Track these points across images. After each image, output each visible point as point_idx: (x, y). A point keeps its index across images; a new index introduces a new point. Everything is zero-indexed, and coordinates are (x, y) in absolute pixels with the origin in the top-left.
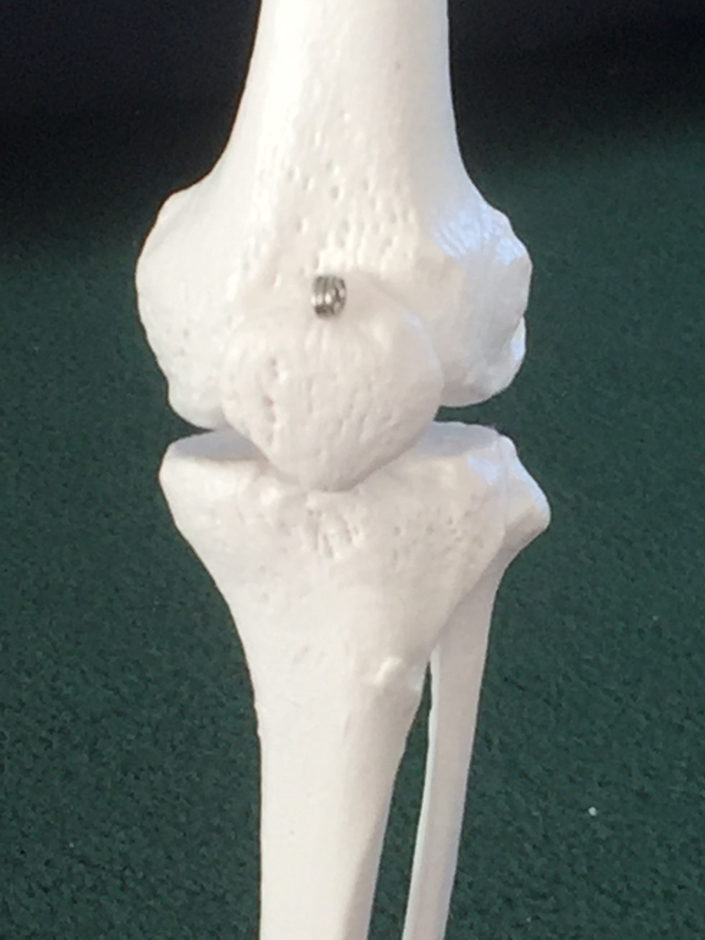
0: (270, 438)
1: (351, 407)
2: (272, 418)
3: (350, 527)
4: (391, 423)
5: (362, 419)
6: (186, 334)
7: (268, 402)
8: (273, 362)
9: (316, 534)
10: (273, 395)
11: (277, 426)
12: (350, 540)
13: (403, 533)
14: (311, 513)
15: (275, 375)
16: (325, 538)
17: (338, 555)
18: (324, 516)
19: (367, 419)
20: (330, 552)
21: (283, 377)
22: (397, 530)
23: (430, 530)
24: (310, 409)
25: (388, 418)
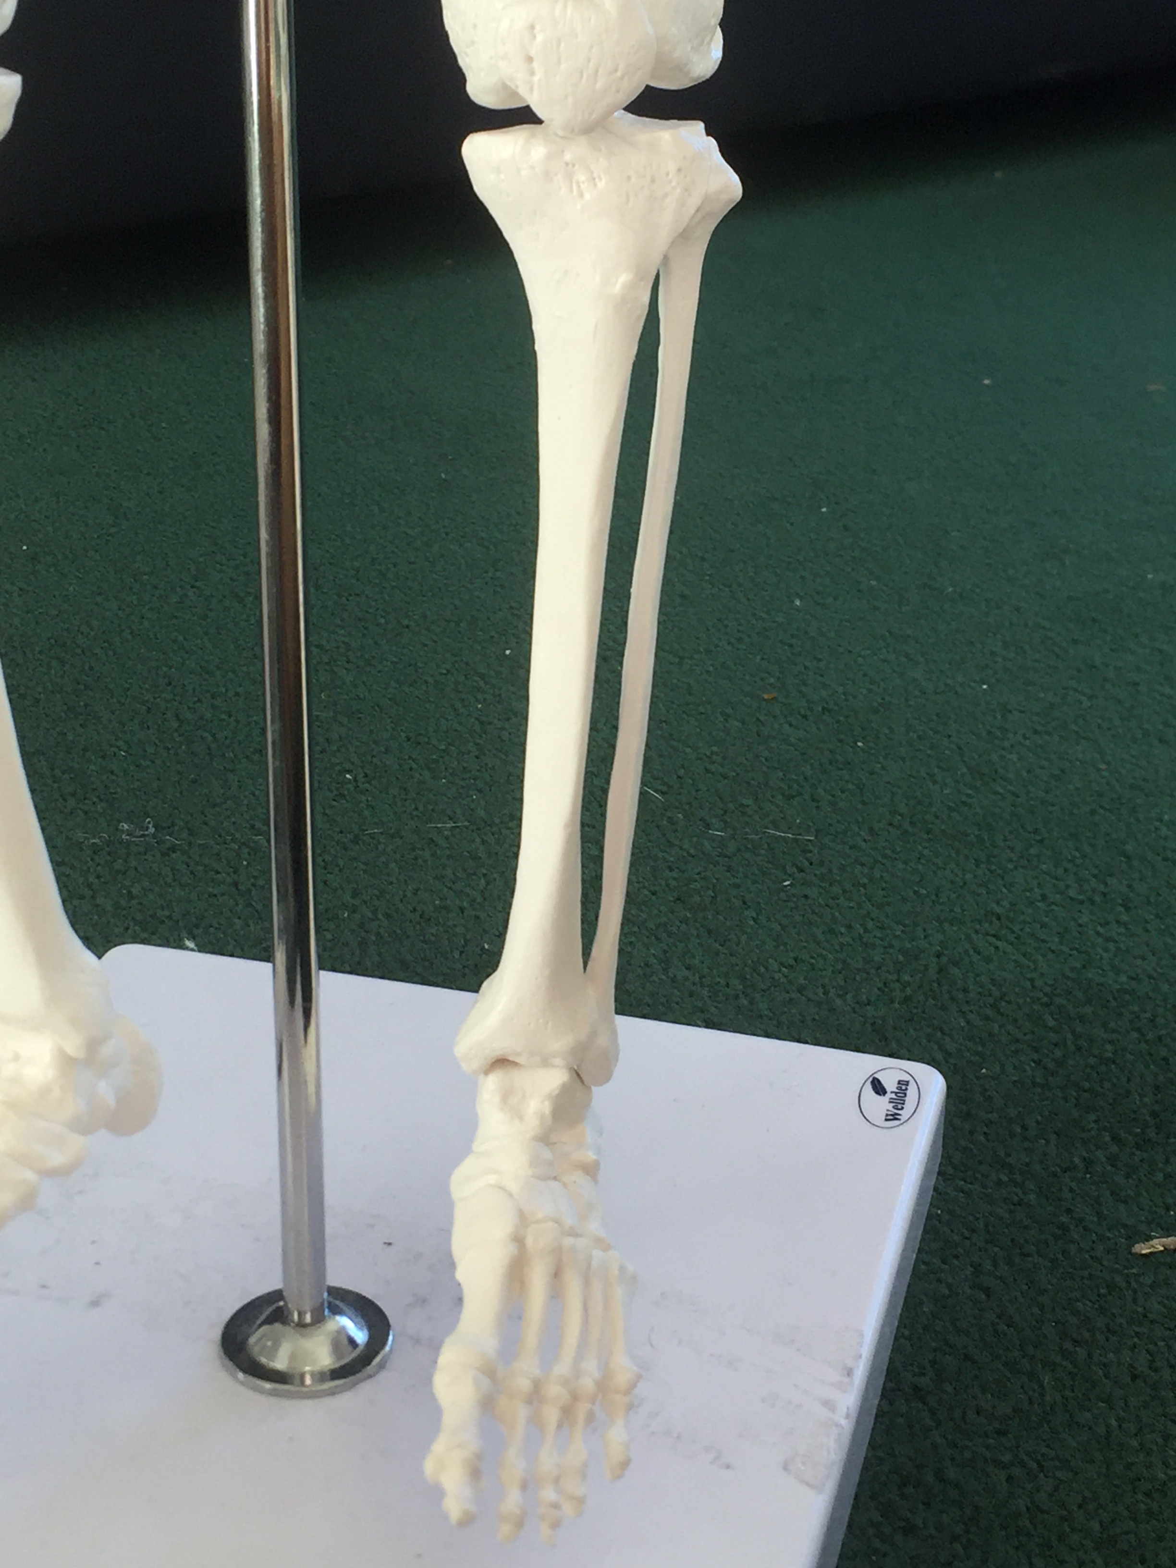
0: (531, 89)
1: (589, 61)
2: (532, 73)
3: (595, 175)
4: (619, 74)
5: (597, 71)
6: (475, 26)
7: (530, 59)
8: (532, 27)
9: (571, 181)
10: (532, 54)
11: (536, 78)
12: (595, 185)
13: (633, 179)
14: (567, 164)
15: (534, 37)
16: (578, 183)
17: (587, 196)
18: (577, 167)
19: (600, 70)
20: (581, 195)
21: (540, 38)
22: (629, 178)
23: (653, 180)
24: (559, 62)
25: (616, 70)
